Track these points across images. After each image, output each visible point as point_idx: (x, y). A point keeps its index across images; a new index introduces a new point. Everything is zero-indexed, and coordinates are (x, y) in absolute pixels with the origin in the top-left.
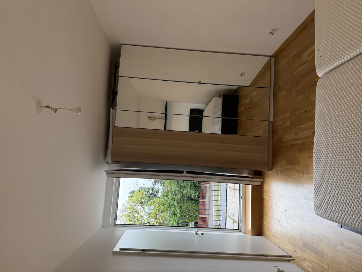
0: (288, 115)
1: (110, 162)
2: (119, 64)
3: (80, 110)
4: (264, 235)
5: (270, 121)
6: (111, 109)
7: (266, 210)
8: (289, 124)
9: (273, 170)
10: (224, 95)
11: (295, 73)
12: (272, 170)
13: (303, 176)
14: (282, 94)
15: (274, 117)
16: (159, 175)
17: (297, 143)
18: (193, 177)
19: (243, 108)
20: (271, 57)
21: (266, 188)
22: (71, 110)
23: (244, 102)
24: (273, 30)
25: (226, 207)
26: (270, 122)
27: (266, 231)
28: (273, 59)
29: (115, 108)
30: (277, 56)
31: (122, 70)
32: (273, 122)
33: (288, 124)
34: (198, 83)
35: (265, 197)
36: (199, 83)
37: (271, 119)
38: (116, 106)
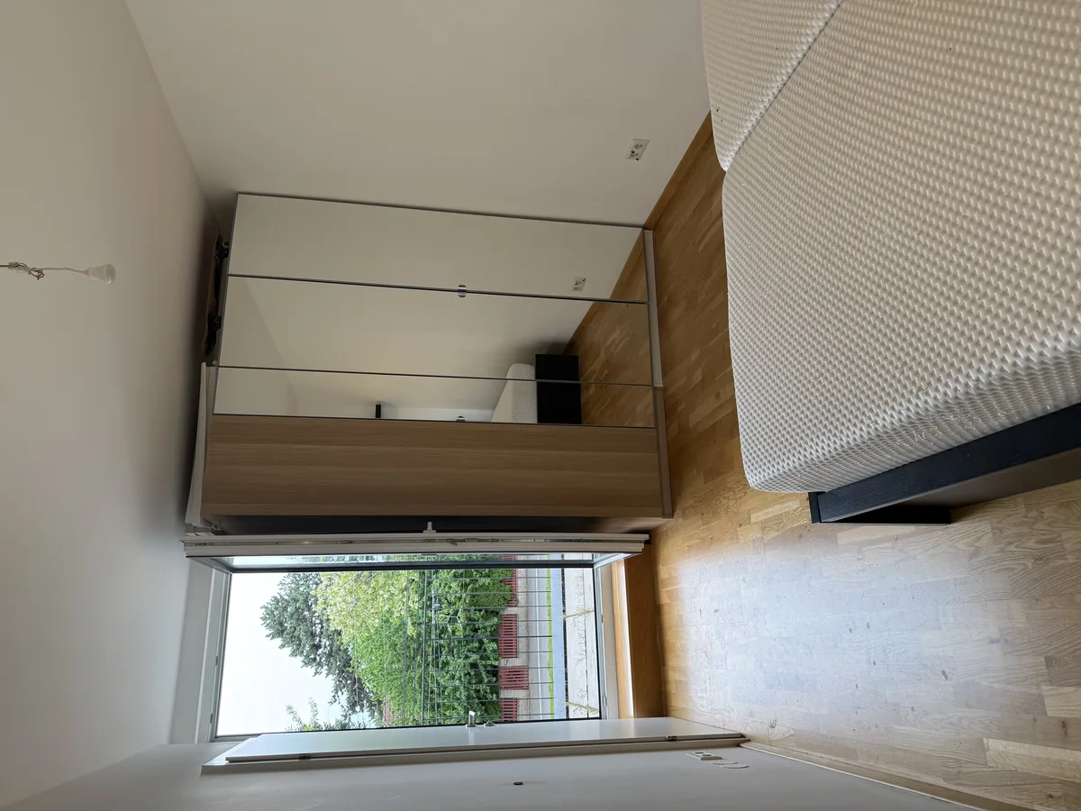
0: (695, 355)
1: (197, 522)
2: (228, 243)
3: (110, 272)
4: (673, 713)
5: (656, 386)
6: (204, 364)
7: (670, 637)
8: (700, 378)
9: (675, 515)
10: (537, 356)
11: (700, 249)
12: (672, 516)
13: (746, 493)
14: (676, 314)
15: (664, 374)
16: (350, 542)
17: (720, 417)
18: (453, 541)
19: (592, 390)
20: (645, 228)
21: (663, 572)
22: (86, 272)
23: (593, 368)
24: (636, 146)
25: (566, 679)
26: (655, 389)
27: (677, 701)
28: (649, 234)
29: (214, 363)
30: (655, 225)
32: (665, 389)
33: (697, 377)
34: (459, 291)
35: (664, 599)
36: (462, 292)
37: (659, 383)
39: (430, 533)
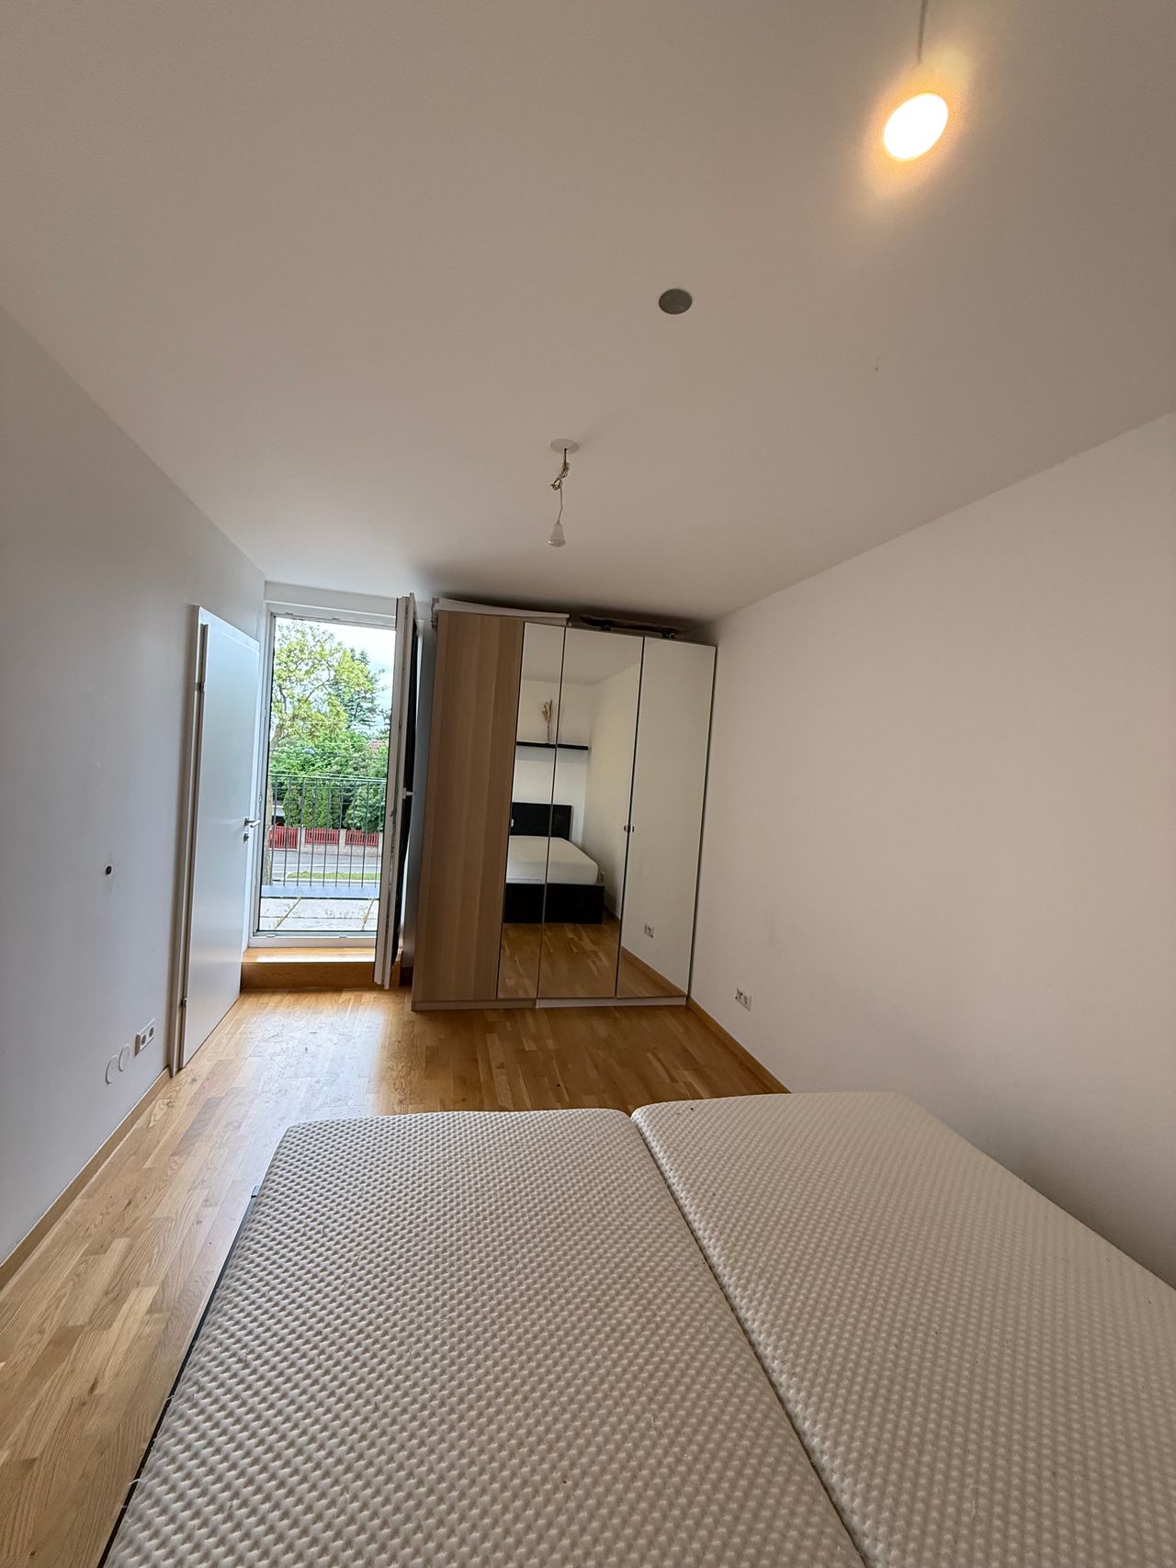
0: (551, 1044)
1: (437, 607)
2: (673, 638)
3: (558, 542)
4: (243, 997)
5: (538, 1001)
6: (568, 616)
7: (309, 1000)
8: (527, 1049)
9: (414, 1014)
10: (603, 887)
11: (649, 1055)
12: (413, 1010)
13: (396, 1090)
14: (602, 1028)
15: (546, 1010)
16: (400, 727)
17: (480, 1067)
18: (394, 813)
19: (570, 935)
20: (688, 997)
21: (368, 997)
22: (558, 522)
23: (584, 938)
24: (745, 998)
25: (321, 898)
26: (534, 1001)
27: (252, 1002)
28: (682, 1002)
29: (570, 624)
30: (690, 1010)
31: (659, 648)
32: (533, 1010)
33: (529, 1046)
34: (629, 827)
35: (345, 996)
36: (628, 829)
37: (540, 1005)
38: (574, 626)
39: (403, 793)
